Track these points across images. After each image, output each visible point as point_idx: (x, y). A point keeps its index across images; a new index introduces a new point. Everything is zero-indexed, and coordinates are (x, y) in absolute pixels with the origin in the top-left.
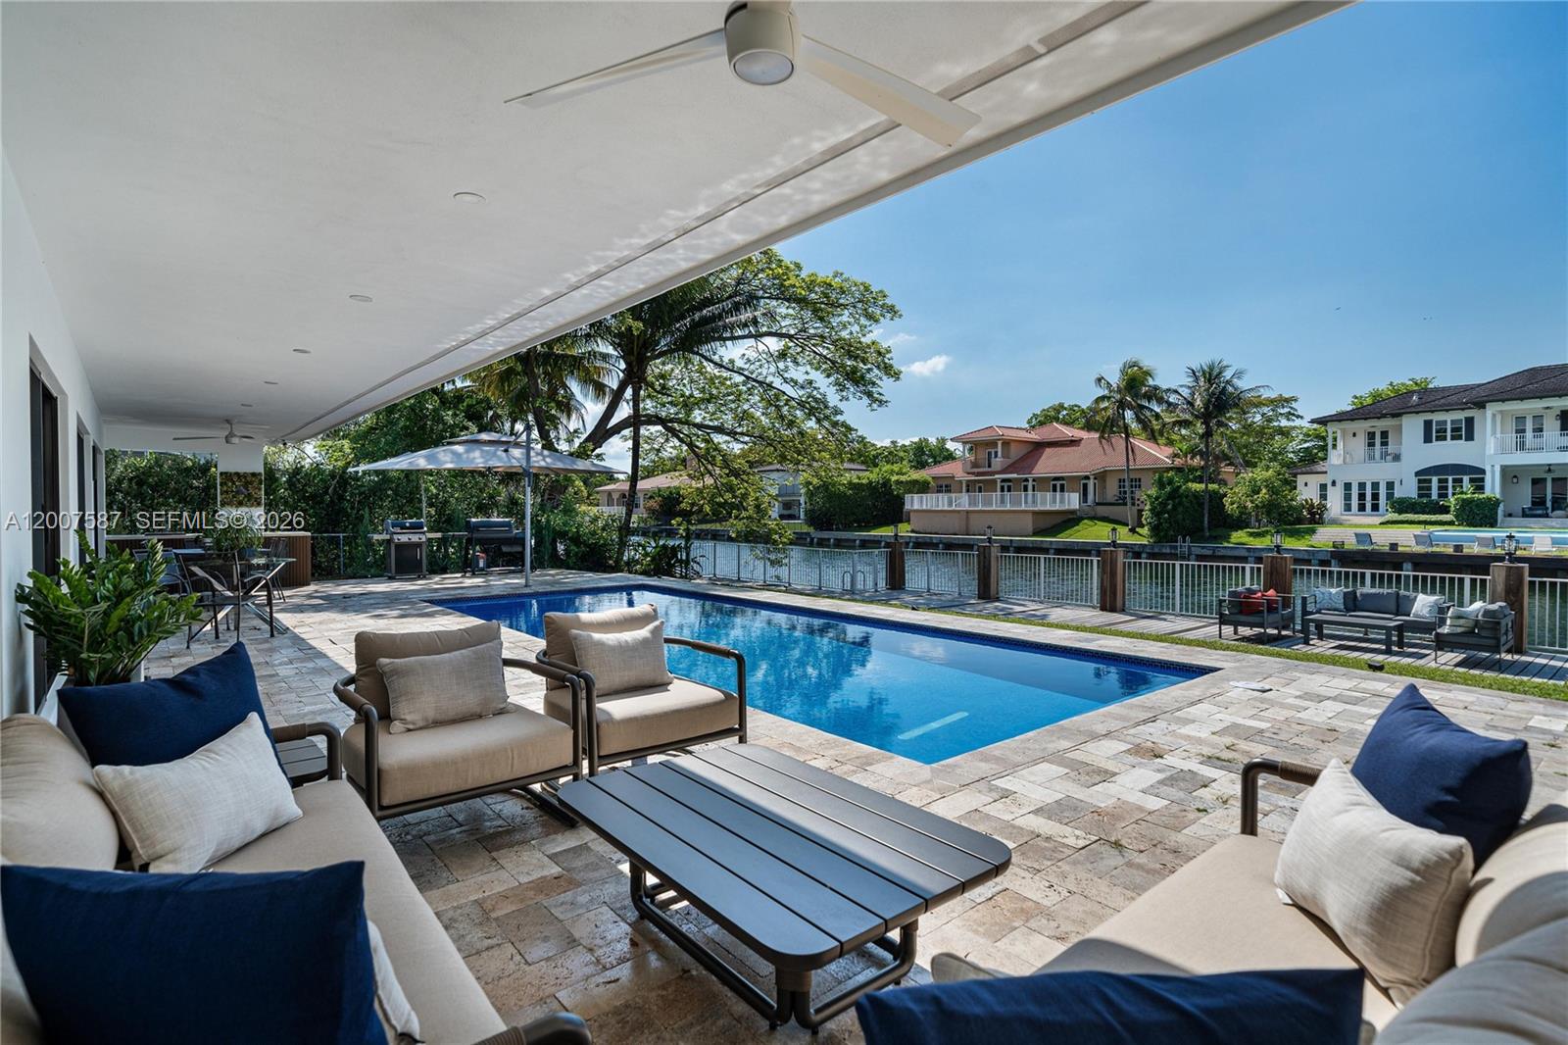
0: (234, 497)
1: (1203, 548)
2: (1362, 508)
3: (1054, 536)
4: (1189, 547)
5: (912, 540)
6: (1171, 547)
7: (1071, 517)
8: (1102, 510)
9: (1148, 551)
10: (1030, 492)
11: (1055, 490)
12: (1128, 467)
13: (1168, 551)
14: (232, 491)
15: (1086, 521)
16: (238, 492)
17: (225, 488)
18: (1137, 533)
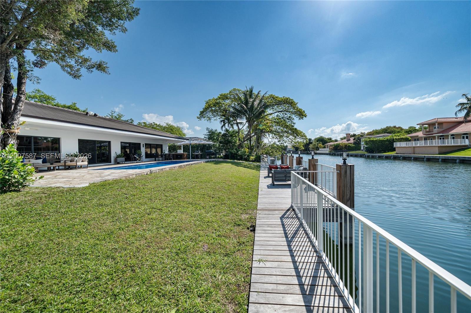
15: (470, 149)
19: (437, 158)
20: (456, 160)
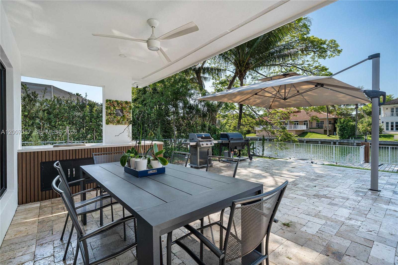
0: (114, 117)
1: (359, 141)
2: (392, 129)
3: (304, 137)
4: (354, 141)
5: (259, 138)
6: (347, 141)
7: (304, 132)
8: (312, 130)
9: (339, 142)
10: (296, 125)
11: (295, 124)
12: (328, 118)
13: (346, 142)
14: (114, 114)
15: (309, 133)
16: (117, 114)
17: (109, 111)
18: (330, 136)
19: (302, 140)
20: (318, 142)
